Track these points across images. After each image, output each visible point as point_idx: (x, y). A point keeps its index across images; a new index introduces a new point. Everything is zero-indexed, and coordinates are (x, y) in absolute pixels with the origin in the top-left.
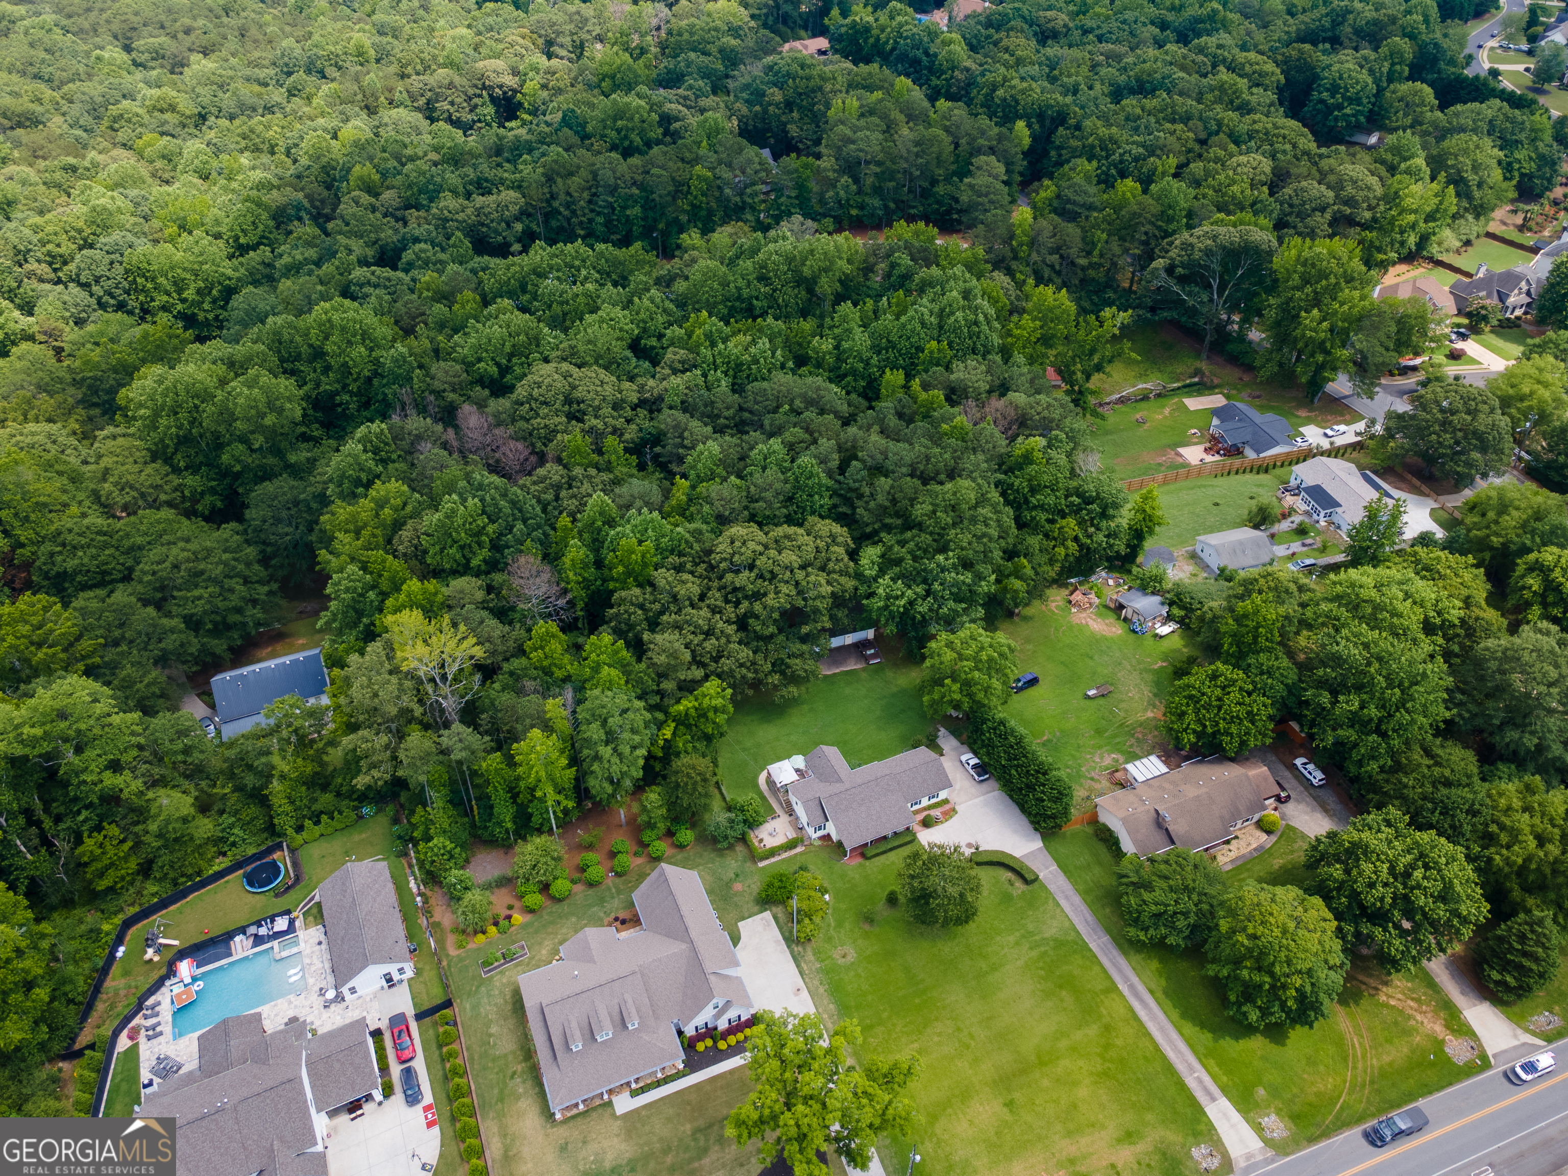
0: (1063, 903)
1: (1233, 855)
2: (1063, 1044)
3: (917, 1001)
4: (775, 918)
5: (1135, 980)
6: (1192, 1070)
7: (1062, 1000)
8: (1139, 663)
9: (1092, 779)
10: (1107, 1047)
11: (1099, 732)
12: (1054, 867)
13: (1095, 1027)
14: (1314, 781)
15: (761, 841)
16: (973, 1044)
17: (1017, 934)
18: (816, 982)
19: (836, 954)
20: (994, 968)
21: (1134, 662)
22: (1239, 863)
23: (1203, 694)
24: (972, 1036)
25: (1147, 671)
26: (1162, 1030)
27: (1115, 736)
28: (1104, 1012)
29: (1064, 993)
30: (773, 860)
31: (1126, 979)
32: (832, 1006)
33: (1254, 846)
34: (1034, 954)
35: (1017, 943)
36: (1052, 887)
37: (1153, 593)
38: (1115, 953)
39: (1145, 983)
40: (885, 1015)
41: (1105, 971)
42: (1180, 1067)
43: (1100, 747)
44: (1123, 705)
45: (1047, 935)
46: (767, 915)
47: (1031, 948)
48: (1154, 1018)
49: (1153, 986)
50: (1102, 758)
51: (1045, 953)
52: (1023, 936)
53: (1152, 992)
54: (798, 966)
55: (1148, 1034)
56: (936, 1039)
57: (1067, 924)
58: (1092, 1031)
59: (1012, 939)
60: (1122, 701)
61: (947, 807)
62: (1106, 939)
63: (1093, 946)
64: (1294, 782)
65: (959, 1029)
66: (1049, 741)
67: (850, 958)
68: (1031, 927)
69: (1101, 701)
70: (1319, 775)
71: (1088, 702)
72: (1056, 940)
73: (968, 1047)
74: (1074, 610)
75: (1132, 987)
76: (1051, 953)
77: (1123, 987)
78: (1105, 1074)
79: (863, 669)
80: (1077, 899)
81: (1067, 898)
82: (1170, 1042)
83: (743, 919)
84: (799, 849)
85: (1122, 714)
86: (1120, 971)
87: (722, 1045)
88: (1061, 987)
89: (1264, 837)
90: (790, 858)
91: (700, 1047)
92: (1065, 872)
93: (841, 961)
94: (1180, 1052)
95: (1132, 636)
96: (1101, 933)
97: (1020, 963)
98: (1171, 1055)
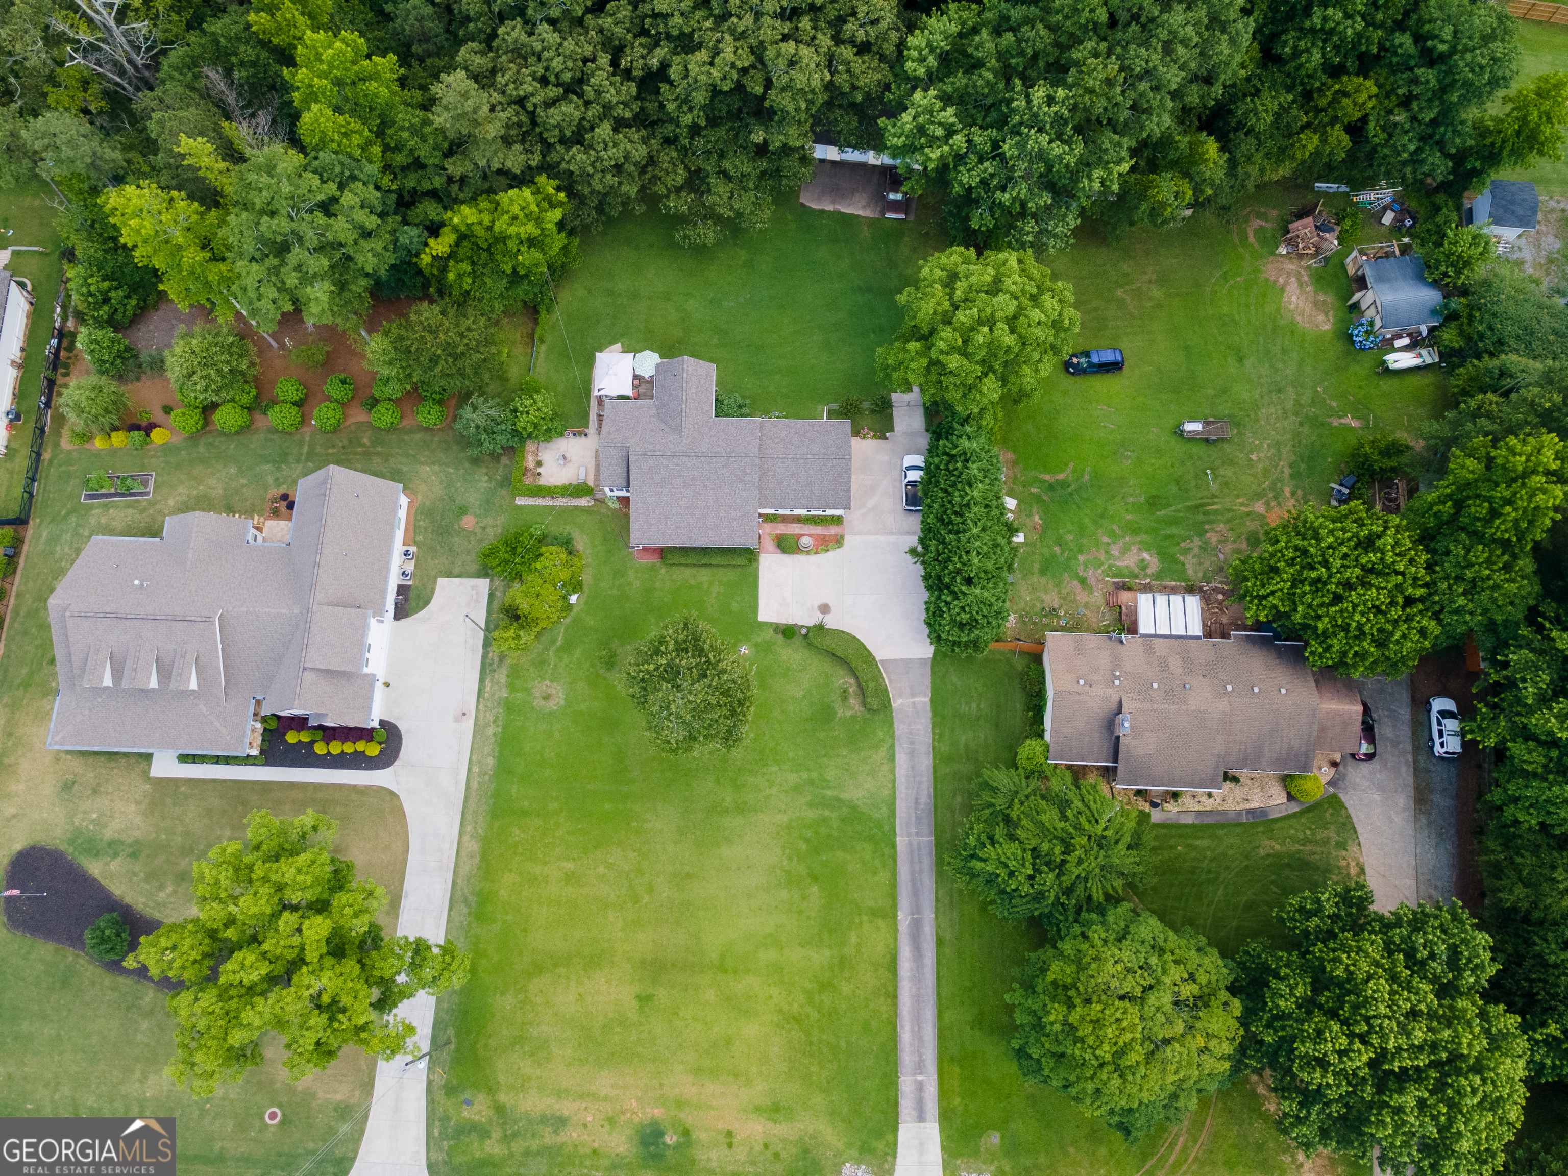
0: (901, 758)
1: (1209, 804)
2: (769, 955)
3: (608, 806)
4: (491, 595)
5: (928, 916)
6: (920, 1067)
7: (804, 898)
8: (1313, 403)
9: (1083, 581)
10: (826, 986)
11: (1153, 502)
12: (924, 700)
13: (827, 953)
14: (1438, 750)
15: (539, 464)
16: (646, 899)
17: (805, 775)
18: (490, 717)
19: (540, 687)
20: (741, 809)
21: (1306, 398)
22: (1208, 820)
23: (1326, 564)
24: (650, 889)
25: (1315, 423)
26: (917, 999)
27: (1173, 521)
28: (853, 939)
29: (815, 889)
30: (540, 502)
31: (916, 909)
32: (490, 761)
33: (1253, 805)
34: (811, 814)
35: (796, 789)
36: (900, 728)
37: (1435, 284)
38: (927, 863)
39: (938, 926)
40: (553, 806)
41: (894, 884)
42: (907, 1058)
43: (1135, 531)
44: (1227, 472)
45: (844, 796)
46: (484, 585)
47: (811, 805)
48: (917, 978)
49: (948, 936)
50: (1123, 552)
51: (825, 820)
52: (811, 782)
53: (940, 942)
54: (482, 680)
55: (895, 997)
56: (601, 870)
57: (885, 792)
58: (820, 957)
59: (792, 778)
60: (1232, 463)
61: (833, 530)
62: (927, 839)
63: (901, 841)
64: (1405, 731)
65: (640, 872)
66: (1064, 484)
67: (552, 705)
68: (830, 774)
69: (1197, 450)
70: (1453, 745)
71: (1174, 441)
72: (854, 808)
73: (636, 900)
74: (1283, 250)
75: (916, 925)
76: (835, 824)
77: (903, 918)
78: (797, 1020)
79: (871, 222)
80: (925, 763)
81: (912, 754)
82: (918, 1020)
83: (449, 575)
84: (584, 502)
85: (1214, 487)
86: (916, 893)
87: (320, 749)
88: (815, 878)
89: (1282, 798)
90: (564, 510)
91: (292, 738)
92: (935, 713)
93: (538, 703)
94: (921, 1039)
95: (1340, 346)
96: (925, 829)
97: (783, 819)
98: (906, 1036)
